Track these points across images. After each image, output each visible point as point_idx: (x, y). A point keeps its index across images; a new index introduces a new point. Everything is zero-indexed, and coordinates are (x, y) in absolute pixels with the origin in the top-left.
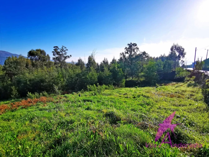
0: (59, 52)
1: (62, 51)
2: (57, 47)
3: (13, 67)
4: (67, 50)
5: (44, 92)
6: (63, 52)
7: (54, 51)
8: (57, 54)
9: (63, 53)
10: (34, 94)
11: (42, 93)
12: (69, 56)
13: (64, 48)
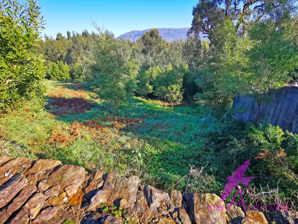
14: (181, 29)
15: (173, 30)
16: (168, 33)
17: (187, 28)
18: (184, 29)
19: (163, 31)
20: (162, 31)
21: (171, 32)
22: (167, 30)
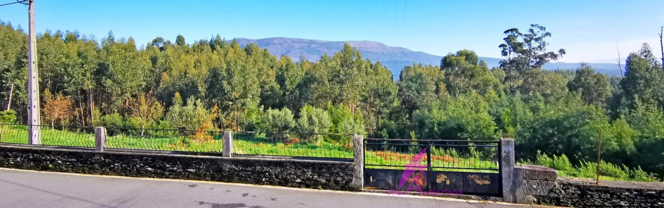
0: (520, 45)
1: (531, 39)
2: (516, 30)
3: (414, 89)
4: (548, 34)
5: (452, 149)
6: (533, 42)
7: (506, 43)
8: (514, 51)
9: (534, 44)
10: (439, 149)
11: (450, 151)
12: (556, 53)
13: (536, 30)
14: (333, 43)
15: (317, 43)
16: (309, 47)
17: (343, 42)
18: (338, 43)
19: (299, 43)
20: (297, 44)
21: (313, 46)
22: (306, 43)
